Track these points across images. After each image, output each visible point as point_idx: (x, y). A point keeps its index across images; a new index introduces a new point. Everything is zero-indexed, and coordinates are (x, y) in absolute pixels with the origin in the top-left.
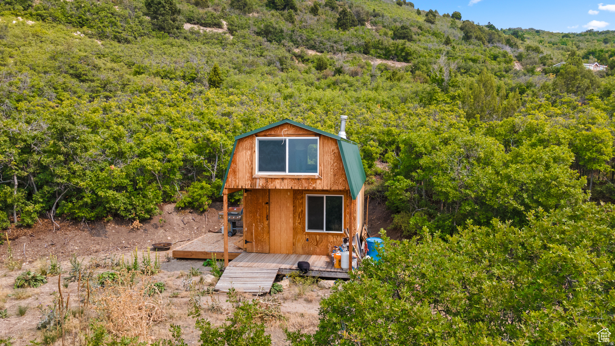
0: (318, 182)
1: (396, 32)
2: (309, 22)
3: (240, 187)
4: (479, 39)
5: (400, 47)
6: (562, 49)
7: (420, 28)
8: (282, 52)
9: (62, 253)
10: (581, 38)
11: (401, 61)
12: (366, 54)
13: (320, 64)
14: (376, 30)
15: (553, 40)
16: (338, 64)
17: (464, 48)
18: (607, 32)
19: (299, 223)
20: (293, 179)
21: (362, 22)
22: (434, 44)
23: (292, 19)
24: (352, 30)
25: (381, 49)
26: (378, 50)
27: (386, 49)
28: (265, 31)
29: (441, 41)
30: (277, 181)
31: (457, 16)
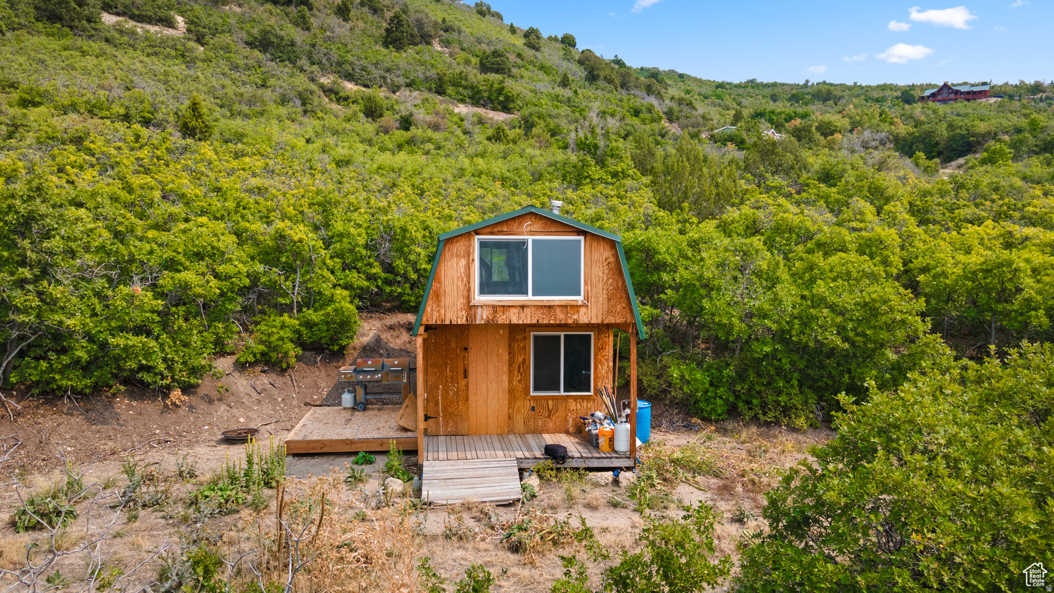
0: (583, 310)
1: (485, 61)
2: (338, 30)
3: (447, 322)
4: (610, 81)
5: (496, 86)
6: (720, 105)
7: (519, 55)
8: (301, 82)
9: (44, 460)
10: (741, 91)
11: (498, 110)
12: (440, 93)
13: (371, 107)
14: (451, 55)
15: (703, 91)
16: (403, 110)
17: (590, 94)
18: (774, 85)
19: (520, 381)
20: (541, 307)
21: (426, 39)
22: (545, 84)
23: (305, 23)
24: (411, 51)
25: (465, 88)
26: (461, 89)
27: (472, 88)
28: (260, 42)
29: (554, 81)
30: (513, 310)
31: (568, 41)
